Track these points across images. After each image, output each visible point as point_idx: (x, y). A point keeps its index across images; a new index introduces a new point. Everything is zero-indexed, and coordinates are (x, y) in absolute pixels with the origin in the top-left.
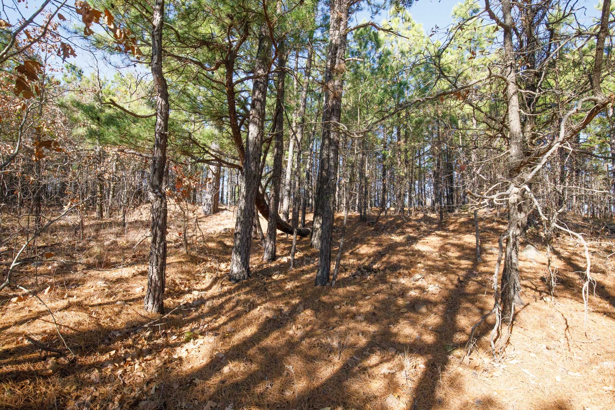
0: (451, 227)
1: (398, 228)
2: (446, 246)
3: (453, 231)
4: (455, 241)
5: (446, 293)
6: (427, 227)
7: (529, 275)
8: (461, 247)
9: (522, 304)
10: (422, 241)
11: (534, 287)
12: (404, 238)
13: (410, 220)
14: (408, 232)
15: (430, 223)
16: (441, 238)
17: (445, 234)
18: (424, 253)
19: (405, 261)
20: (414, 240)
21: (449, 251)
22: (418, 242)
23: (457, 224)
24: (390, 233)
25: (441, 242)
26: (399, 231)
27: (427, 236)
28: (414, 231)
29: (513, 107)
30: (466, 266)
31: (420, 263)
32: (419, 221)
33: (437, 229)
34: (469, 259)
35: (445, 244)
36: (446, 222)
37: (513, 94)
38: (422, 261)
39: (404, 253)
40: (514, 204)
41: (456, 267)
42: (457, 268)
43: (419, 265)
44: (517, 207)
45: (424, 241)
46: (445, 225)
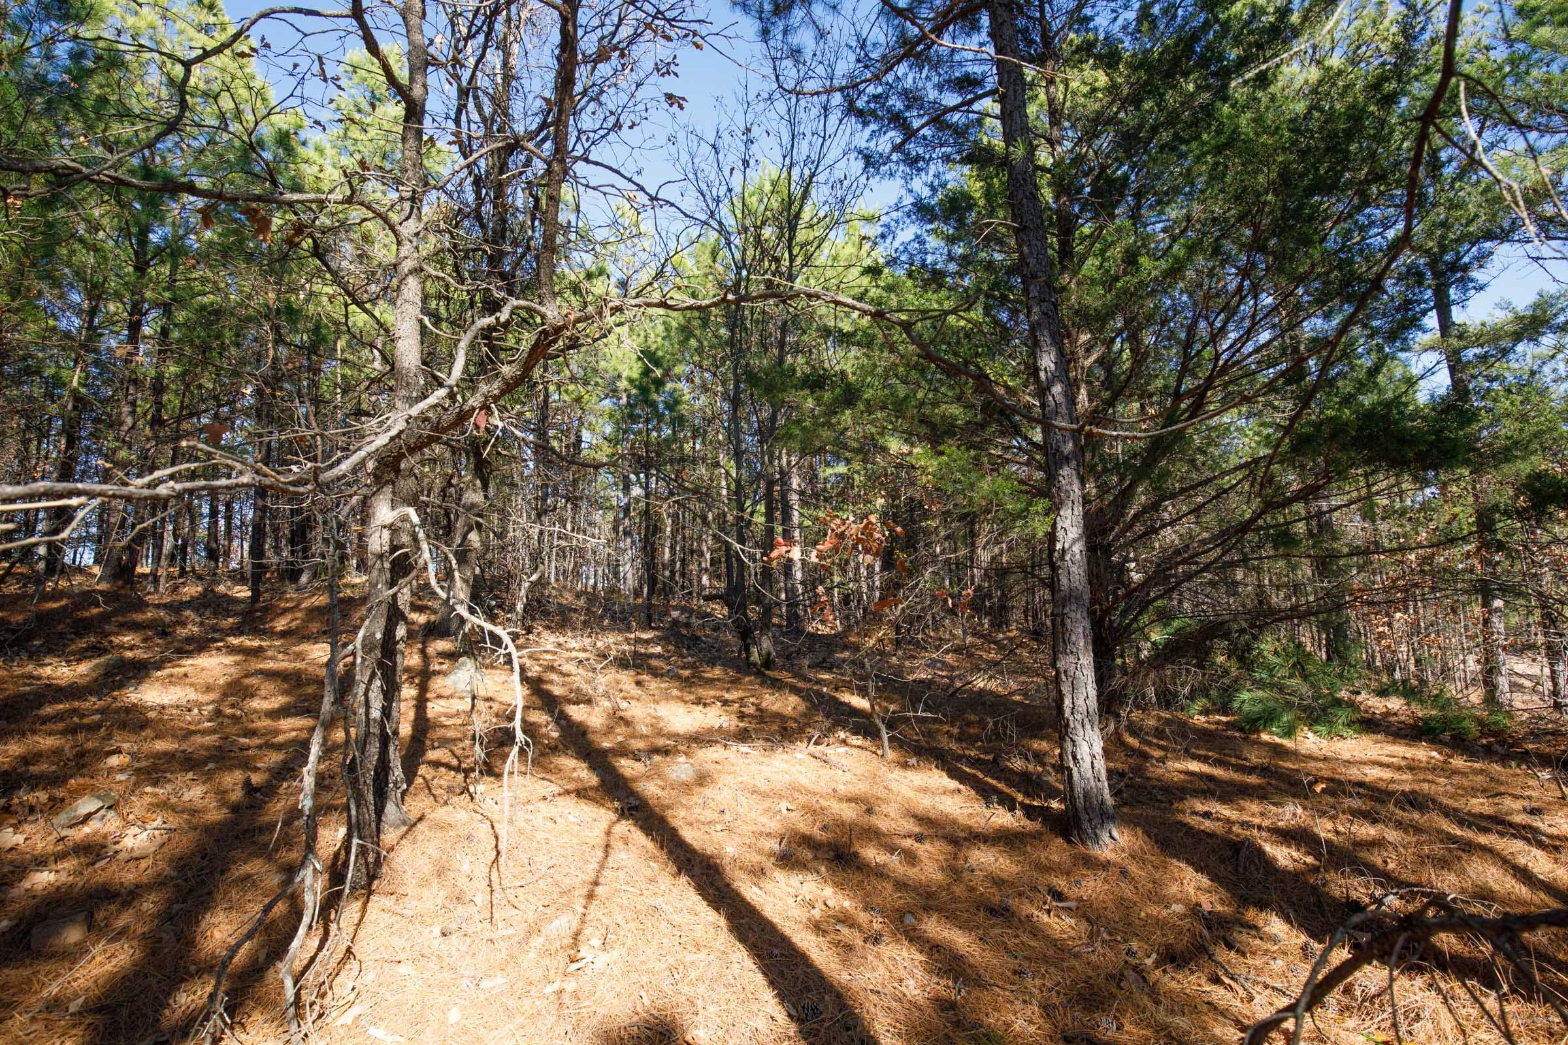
0: (281, 624)
1: (79, 635)
2: (247, 681)
3: (284, 634)
4: (282, 664)
5: (185, 843)
6: (201, 624)
7: (451, 734)
8: (292, 680)
9: (404, 823)
10: (167, 671)
11: (455, 762)
12: (93, 670)
13: (141, 605)
14: (122, 647)
15: (215, 614)
16: (238, 658)
17: (256, 643)
18: (152, 715)
19: (57, 752)
20: (139, 671)
21: (252, 696)
22: (148, 676)
23: (299, 615)
24: (36, 656)
25: (232, 670)
26: (82, 644)
27: (189, 654)
28: (145, 640)
29: (407, 305)
30: (294, 734)
31: (118, 751)
32: (175, 608)
33: (237, 631)
34: (308, 711)
35: (246, 676)
36: (265, 610)
37: (411, 272)
38: (126, 746)
39: (61, 726)
40: (381, 556)
41: (257, 741)
42: (260, 747)
43: (114, 761)
44: (387, 565)
45: (176, 671)
46: (262, 620)
